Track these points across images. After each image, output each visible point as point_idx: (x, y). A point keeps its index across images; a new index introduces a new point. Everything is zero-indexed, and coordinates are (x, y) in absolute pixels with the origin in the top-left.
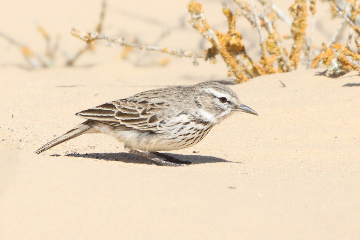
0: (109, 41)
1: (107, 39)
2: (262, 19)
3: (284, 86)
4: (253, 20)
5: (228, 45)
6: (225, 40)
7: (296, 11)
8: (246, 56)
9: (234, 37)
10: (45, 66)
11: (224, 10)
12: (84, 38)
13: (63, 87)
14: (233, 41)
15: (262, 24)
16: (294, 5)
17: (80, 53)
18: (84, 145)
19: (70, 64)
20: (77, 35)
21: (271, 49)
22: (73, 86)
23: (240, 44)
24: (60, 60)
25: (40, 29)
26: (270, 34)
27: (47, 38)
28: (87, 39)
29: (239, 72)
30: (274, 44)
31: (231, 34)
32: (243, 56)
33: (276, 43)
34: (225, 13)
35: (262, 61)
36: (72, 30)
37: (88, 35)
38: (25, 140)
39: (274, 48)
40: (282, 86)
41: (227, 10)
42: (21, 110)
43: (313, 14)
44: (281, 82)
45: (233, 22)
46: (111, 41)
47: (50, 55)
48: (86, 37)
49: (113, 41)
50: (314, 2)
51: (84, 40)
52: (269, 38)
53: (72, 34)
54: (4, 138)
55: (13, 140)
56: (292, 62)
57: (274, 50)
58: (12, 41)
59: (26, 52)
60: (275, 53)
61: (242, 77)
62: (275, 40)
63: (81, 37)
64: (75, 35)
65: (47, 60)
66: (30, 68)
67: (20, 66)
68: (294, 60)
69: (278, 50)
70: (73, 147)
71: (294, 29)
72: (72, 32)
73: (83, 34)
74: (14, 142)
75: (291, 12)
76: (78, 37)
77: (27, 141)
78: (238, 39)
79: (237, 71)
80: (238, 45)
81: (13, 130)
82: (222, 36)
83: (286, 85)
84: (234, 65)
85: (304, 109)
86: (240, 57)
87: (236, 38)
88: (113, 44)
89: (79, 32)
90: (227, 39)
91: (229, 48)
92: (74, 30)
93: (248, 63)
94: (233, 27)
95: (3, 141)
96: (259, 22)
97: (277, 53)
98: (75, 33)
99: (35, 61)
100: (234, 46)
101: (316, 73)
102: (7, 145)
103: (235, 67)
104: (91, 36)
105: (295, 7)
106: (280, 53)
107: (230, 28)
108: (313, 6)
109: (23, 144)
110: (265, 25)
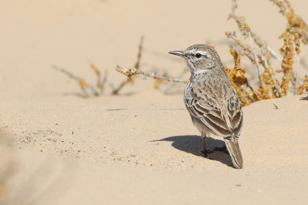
0: (145, 75)
1: (144, 74)
2: (260, 58)
3: (277, 108)
4: (253, 58)
5: (234, 77)
6: (233, 74)
7: (285, 51)
8: (248, 86)
9: (239, 71)
10: (96, 95)
11: (231, 51)
12: (126, 73)
13: (110, 110)
14: (239, 74)
15: (260, 61)
16: (284, 47)
17: (123, 85)
18: (127, 154)
19: (115, 93)
20: (121, 71)
21: (267, 80)
22: (118, 110)
23: (243, 77)
24: (108, 90)
25: (92, 67)
26: (266, 69)
27: (98, 73)
28: (128, 74)
29: (243, 98)
30: (269, 76)
31: (236, 69)
32: (246, 85)
33: (270, 75)
34: (232, 54)
35: (260, 89)
36: (117, 67)
37: (129, 71)
38: (83, 151)
39: (269, 79)
40: (275, 108)
41: (233, 51)
42: (79, 128)
43: (298, 53)
44: (275, 105)
45: (238, 60)
46: (146, 75)
47: (101, 86)
48: (127, 72)
49: (148, 75)
50: (299, 44)
51: (126, 75)
52: (265, 72)
53: (117, 70)
54: (67, 150)
55: (73, 151)
56: (283, 90)
57: (269, 81)
58: (71, 76)
59: (82, 84)
60: (270, 84)
61: (245, 102)
62: (269, 74)
63: (123, 72)
64: (119, 71)
65: (98, 90)
66: (86, 96)
67: (78, 95)
68: (284, 89)
69: (272, 81)
70: (119, 156)
71: (284, 65)
72: (117, 69)
73: (125, 70)
74: (74, 152)
75: (281, 52)
76: (121, 72)
77: (84, 152)
78: (242, 73)
79: (242, 97)
80: (242, 77)
81: (73, 143)
82: (230, 71)
83: (278, 107)
84: (239, 93)
85: (292, 126)
86: (243, 87)
87: (240, 72)
88: (147, 77)
89: (122, 69)
90: (234, 73)
91: (235, 80)
92: (118, 67)
93: (249, 91)
94: (238, 64)
95: (66, 152)
96: (257, 60)
97: (271, 83)
98: (119, 70)
99: (89, 91)
100: (239, 78)
101: (301, 98)
102: (69, 155)
103: (240, 94)
104: (131, 71)
105: (284, 48)
106: (274, 84)
107: (236, 65)
108: (298, 47)
109: (81, 154)
110: (262, 62)
